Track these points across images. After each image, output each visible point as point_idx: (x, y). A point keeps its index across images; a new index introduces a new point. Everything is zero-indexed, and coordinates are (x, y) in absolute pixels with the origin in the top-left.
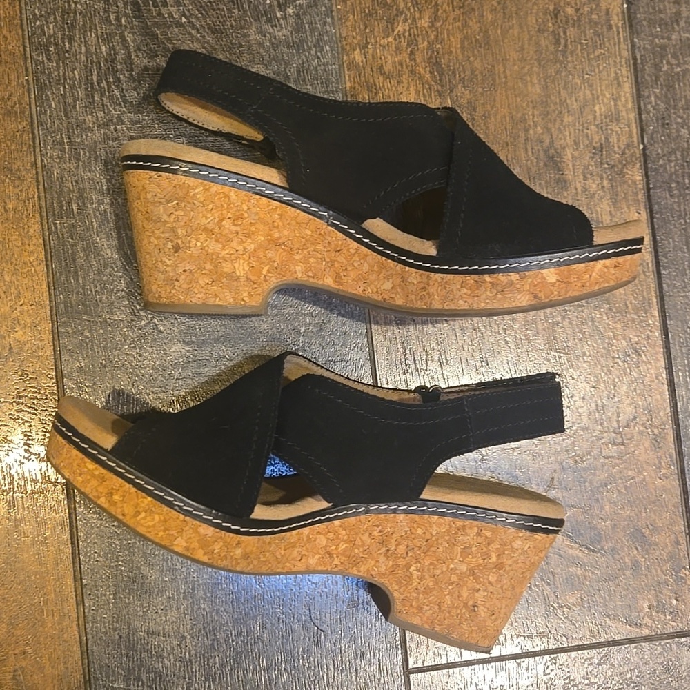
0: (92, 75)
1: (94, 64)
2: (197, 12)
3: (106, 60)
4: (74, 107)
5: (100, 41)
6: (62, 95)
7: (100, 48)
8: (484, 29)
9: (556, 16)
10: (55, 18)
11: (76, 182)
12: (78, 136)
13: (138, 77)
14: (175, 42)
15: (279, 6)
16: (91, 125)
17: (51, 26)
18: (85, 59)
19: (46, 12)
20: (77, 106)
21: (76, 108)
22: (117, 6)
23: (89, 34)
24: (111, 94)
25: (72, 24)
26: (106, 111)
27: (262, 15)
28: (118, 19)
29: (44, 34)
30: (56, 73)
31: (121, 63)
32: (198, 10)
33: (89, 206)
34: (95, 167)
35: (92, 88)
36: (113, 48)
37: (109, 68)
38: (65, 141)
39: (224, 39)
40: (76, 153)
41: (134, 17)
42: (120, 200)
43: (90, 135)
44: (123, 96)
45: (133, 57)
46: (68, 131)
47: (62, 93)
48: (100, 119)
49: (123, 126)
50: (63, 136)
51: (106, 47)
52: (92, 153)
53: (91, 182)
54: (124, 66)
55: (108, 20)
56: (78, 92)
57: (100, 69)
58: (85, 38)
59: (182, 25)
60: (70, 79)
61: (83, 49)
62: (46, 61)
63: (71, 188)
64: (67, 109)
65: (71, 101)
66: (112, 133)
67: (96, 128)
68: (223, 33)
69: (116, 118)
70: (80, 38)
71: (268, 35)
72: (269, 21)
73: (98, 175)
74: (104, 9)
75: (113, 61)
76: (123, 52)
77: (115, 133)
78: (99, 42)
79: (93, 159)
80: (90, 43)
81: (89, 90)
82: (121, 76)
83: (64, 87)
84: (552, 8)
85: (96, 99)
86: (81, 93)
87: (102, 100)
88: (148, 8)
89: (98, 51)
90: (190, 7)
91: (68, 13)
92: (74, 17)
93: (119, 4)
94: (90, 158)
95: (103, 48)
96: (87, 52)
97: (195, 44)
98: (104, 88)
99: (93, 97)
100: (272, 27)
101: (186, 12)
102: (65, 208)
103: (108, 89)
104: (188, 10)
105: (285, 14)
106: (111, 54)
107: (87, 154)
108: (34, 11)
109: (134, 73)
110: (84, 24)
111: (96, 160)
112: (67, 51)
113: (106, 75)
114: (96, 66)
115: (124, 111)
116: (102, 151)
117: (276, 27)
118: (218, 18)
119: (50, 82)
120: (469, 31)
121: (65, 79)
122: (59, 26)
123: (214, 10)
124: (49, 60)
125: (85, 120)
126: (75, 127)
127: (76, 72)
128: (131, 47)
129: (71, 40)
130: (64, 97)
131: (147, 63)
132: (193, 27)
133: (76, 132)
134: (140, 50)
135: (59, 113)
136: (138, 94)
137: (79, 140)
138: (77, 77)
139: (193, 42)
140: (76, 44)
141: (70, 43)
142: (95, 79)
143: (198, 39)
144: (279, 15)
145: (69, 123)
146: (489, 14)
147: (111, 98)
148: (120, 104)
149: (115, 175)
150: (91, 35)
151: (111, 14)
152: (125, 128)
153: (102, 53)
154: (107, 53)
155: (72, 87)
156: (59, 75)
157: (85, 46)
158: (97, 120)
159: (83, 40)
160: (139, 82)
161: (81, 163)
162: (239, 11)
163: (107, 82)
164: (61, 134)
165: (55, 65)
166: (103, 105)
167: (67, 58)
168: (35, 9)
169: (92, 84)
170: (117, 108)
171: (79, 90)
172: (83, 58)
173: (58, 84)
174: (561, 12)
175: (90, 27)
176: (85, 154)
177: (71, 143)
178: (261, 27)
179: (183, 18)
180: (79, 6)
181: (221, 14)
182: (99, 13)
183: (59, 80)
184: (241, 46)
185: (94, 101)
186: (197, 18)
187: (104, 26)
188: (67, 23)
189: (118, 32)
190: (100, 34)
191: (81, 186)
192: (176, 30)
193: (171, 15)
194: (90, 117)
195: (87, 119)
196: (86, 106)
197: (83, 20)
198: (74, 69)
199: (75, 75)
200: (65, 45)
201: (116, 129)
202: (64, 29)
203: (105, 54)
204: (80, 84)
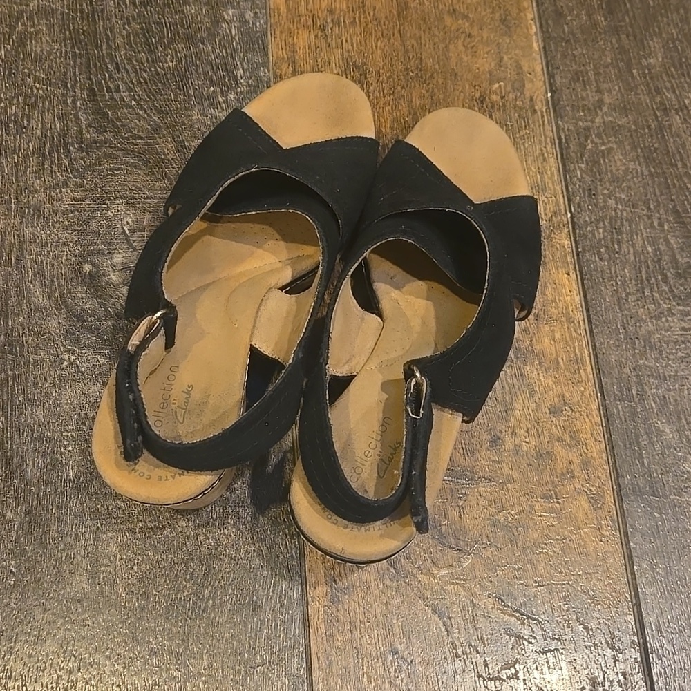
0: (45, 146)
1: (48, 138)
2: (146, 97)
3: (59, 135)
4: (25, 172)
5: (56, 119)
6: (15, 162)
7: (55, 125)
10: (18, 100)
11: (18, 236)
12: (25, 197)
13: (87, 148)
14: (123, 120)
15: (222, 92)
16: (38, 188)
19: (10, 96)
20: (28, 172)
22: (75, 92)
23: (47, 114)
24: (60, 162)
25: (32, 106)
26: (54, 177)
27: (205, 99)
28: (74, 102)
29: (7, 114)
30: (12, 145)
31: (72, 137)
32: (147, 95)
33: (27, 257)
34: (38, 224)
35: (44, 157)
36: (67, 125)
37: (61, 141)
38: (13, 201)
39: (169, 119)
40: (21, 212)
41: (88, 100)
42: (57, 252)
43: (36, 196)
44: (71, 164)
45: (84, 132)
46: (17, 193)
47: (16, 161)
48: (47, 183)
49: (68, 189)
50: (12, 196)
51: (60, 124)
52: (37, 211)
53: (32, 236)
54: (75, 139)
55: (65, 103)
56: (30, 161)
57: (53, 142)
58: (42, 117)
59: (131, 107)
60: (24, 150)
61: (40, 125)
62: (5, 135)
63: (13, 241)
64: (18, 174)
65: (23, 168)
66: (57, 194)
67: (42, 190)
68: (168, 114)
69: (63, 182)
70: (38, 117)
71: (209, 116)
72: (212, 104)
73: (39, 231)
74: (63, 94)
75: (65, 135)
76: (75, 128)
77: (59, 195)
78: (54, 120)
79: (36, 216)
80: (46, 121)
81: (41, 159)
82: (71, 148)
83: (18, 156)
85: (46, 166)
86: (33, 161)
87: (52, 167)
88: (102, 93)
89: (53, 127)
90: (141, 93)
91: (30, 97)
92: (35, 101)
93: (76, 90)
94: (34, 215)
95: (58, 125)
96: (43, 128)
97: (141, 122)
98: (55, 157)
99: (43, 165)
100: (214, 109)
101: (136, 97)
102: (4, 258)
103: (58, 158)
104: (138, 96)
105: (227, 99)
106: (64, 130)
107: (32, 212)
109: (83, 146)
110: (43, 106)
111: (39, 217)
112: (25, 128)
113: (57, 147)
114: (50, 139)
115: (70, 177)
116: (46, 209)
117: (217, 109)
118: (165, 101)
119: (6, 152)
121: (20, 150)
122: (20, 107)
123: (161, 95)
124: (7, 134)
125: (33, 183)
126: (23, 189)
127: (30, 144)
128: (84, 125)
129: (29, 118)
130: (17, 164)
131: (96, 138)
132: (142, 108)
133: (23, 194)
134: (91, 127)
135: (11, 177)
136: (85, 162)
137: (26, 200)
138: (31, 148)
139: (140, 121)
140: (34, 122)
141: (29, 121)
142: (47, 150)
143: (145, 118)
144: (220, 99)
145: (18, 185)
147: (60, 166)
148: (67, 171)
149: (55, 230)
150: (48, 115)
152: (69, 191)
153: (56, 128)
155: (26, 157)
156: (15, 146)
157: (42, 123)
158: (45, 184)
159: (40, 118)
160: (87, 153)
161: (24, 220)
162: (185, 96)
163: (58, 153)
164: (10, 196)
165: (12, 138)
166: (51, 171)
167: (24, 133)
169: (44, 154)
170: (64, 174)
171: (31, 159)
172: (39, 133)
173: (12, 154)
175: (49, 108)
176: (29, 212)
177: (18, 203)
178: (204, 109)
179: (133, 101)
180: (41, 92)
181: (168, 99)
182: (58, 98)
183: (15, 150)
184: (183, 124)
185: (44, 169)
186: (145, 101)
187: (61, 108)
188: (28, 105)
189: (72, 112)
190: (56, 114)
191: (22, 239)
192: (126, 111)
193: (122, 99)
194: (38, 181)
195: (35, 183)
196: (36, 172)
197: (43, 103)
198: (29, 142)
199: (29, 146)
200: (23, 122)
201: (61, 192)
202: (25, 109)
203: (59, 130)
204: (33, 153)
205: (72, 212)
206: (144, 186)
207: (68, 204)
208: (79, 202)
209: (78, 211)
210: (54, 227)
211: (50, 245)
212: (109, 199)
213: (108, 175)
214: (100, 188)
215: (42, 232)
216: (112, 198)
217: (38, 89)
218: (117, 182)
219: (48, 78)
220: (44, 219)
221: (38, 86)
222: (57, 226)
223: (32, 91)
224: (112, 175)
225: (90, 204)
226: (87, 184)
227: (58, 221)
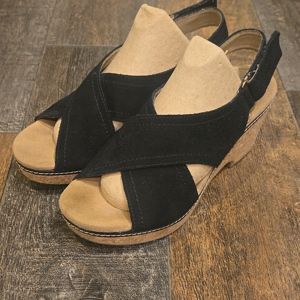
0: (29, 223)
3: (39, 217)
4: (14, 238)
5: (39, 208)
8: (248, 215)
9: (290, 212)
10: (19, 198)
13: (54, 225)
16: (20, 247)
17: (15, 201)
18: (28, 216)
19: (15, 195)
20: (16, 238)
21: (15, 238)
23: (34, 205)
24: (36, 233)
25: (26, 201)
26: (31, 241)
28: (51, 200)
29: (11, 204)
30: (10, 222)
31: (46, 219)
33: (4, 291)
34: (15, 270)
36: (44, 212)
37: (39, 221)
38: (3, 254)
40: (7, 261)
42: (24, 289)
43: (18, 252)
44: (43, 234)
45: (53, 216)
46: (7, 250)
47: (10, 231)
48: (26, 244)
49: (38, 249)
50: (3, 252)
51: (41, 211)
52: (16, 261)
53: (10, 277)
54: (48, 220)
55: (45, 200)
57: (34, 221)
58: (31, 207)
60: (16, 225)
61: (28, 211)
62: (7, 216)
64: (10, 238)
65: (13, 235)
66: (31, 252)
67: (23, 249)
69: (36, 244)
70: (28, 207)
73: (15, 274)
74: (45, 195)
75: (42, 217)
76: (49, 214)
78: (37, 209)
79: (15, 265)
80: (33, 209)
81: (25, 230)
82: (45, 225)
83: (12, 228)
84: (286, 208)
86: (20, 231)
87: (31, 235)
89: (36, 213)
91: (26, 196)
92: (28, 198)
94: (14, 264)
95: (39, 212)
96: (30, 213)
98: (34, 230)
99: (26, 233)
103: (36, 230)
106: (42, 215)
107: (13, 262)
108: (9, 194)
109: (52, 224)
110: (33, 201)
111: (17, 265)
112: (20, 212)
113: (36, 224)
114: (33, 219)
115: (41, 242)
116: (23, 260)
119: (5, 225)
120: (240, 216)
121: (14, 224)
122: (19, 201)
124: (9, 215)
125: (18, 244)
126: (11, 247)
127: (21, 222)
129: (23, 207)
130: (10, 233)
133: (10, 250)
136: (51, 233)
137: (11, 254)
138: (21, 224)
140: (25, 209)
141: (23, 209)
142: (30, 225)
145: (8, 245)
146: (251, 208)
147: (36, 235)
148: (40, 238)
149: (26, 274)
150: (35, 206)
151: (47, 197)
152: (39, 250)
154: (40, 214)
155: (17, 229)
156: (11, 222)
157: (30, 210)
159: (30, 207)
160: (54, 228)
161: (8, 267)
163: (36, 227)
165: (11, 218)
166: (30, 238)
167: (19, 215)
168: (10, 193)
169: (28, 228)
170: (37, 239)
171: (20, 230)
172: (27, 215)
173: (9, 227)
174: (292, 210)
175: (35, 202)
177: (6, 256)
180: (32, 193)
182: (42, 197)
183: (11, 225)
185: (26, 236)
187: (42, 202)
188: (24, 200)
189: (49, 205)
190: (39, 205)
191: (4, 279)
194: (21, 243)
195: (19, 244)
196: (21, 238)
197: (33, 199)
198: (20, 220)
199: (20, 223)
200: (19, 209)
201: (34, 250)
202: (21, 202)
203: (39, 214)
204: (22, 227)
205: (38, 263)
206: (85, 249)
207: (37, 258)
208: (44, 257)
209: (42, 262)
210: (25, 272)
211: (20, 284)
212: (62, 256)
213: (64, 241)
214: (58, 249)
215: (17, 275)
216: (64, 256)
217: (31, 192)
218: (69, 246)
219: (38, 187)
220: (20, 267)
221: (32, 190)
222: (27, 271)
223: (28, 193)
224: (66, 242)
225: (50, 259)
226: (51, 246)
227: (29, 269)
